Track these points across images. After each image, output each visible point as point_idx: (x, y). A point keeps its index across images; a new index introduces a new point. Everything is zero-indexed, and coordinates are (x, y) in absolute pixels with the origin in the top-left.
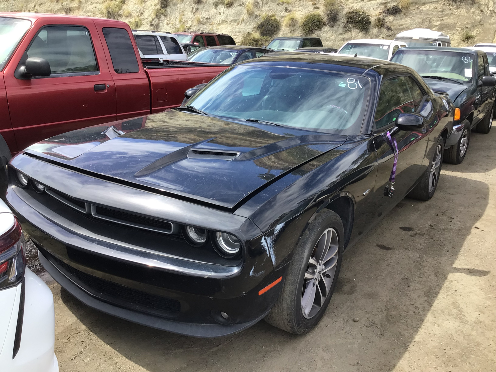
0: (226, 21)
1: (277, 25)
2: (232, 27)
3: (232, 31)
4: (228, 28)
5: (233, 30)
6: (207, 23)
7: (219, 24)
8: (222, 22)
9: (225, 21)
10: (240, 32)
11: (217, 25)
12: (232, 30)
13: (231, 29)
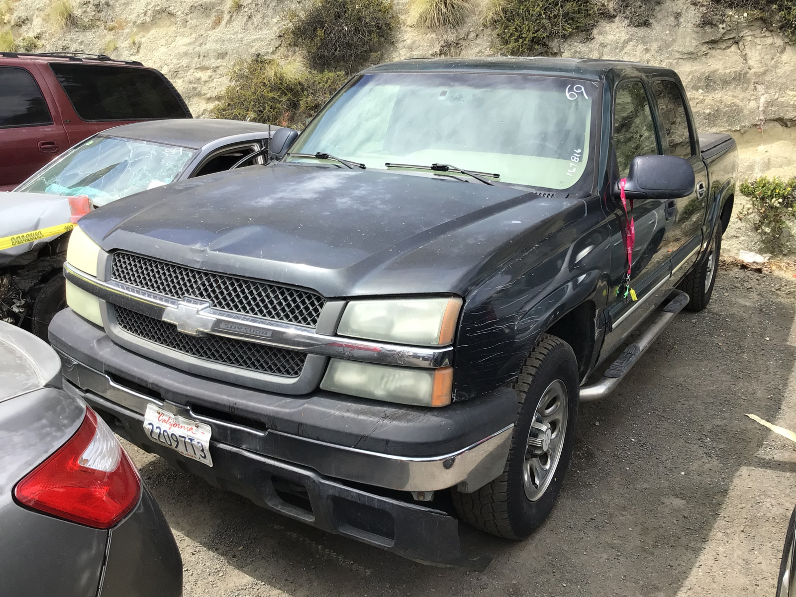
0: (171, 14)
1: (381, 22)
2: (194, 36)
3: (191, 51)
4: (178, 38)
5: (198, 49)
6: (98, 23)
7: (143, 24)
8: (154, 18)
9: (164, 15)
10: (222, 55)
11: (135, 30)
12: (190, 49)
13: (190, 44)
